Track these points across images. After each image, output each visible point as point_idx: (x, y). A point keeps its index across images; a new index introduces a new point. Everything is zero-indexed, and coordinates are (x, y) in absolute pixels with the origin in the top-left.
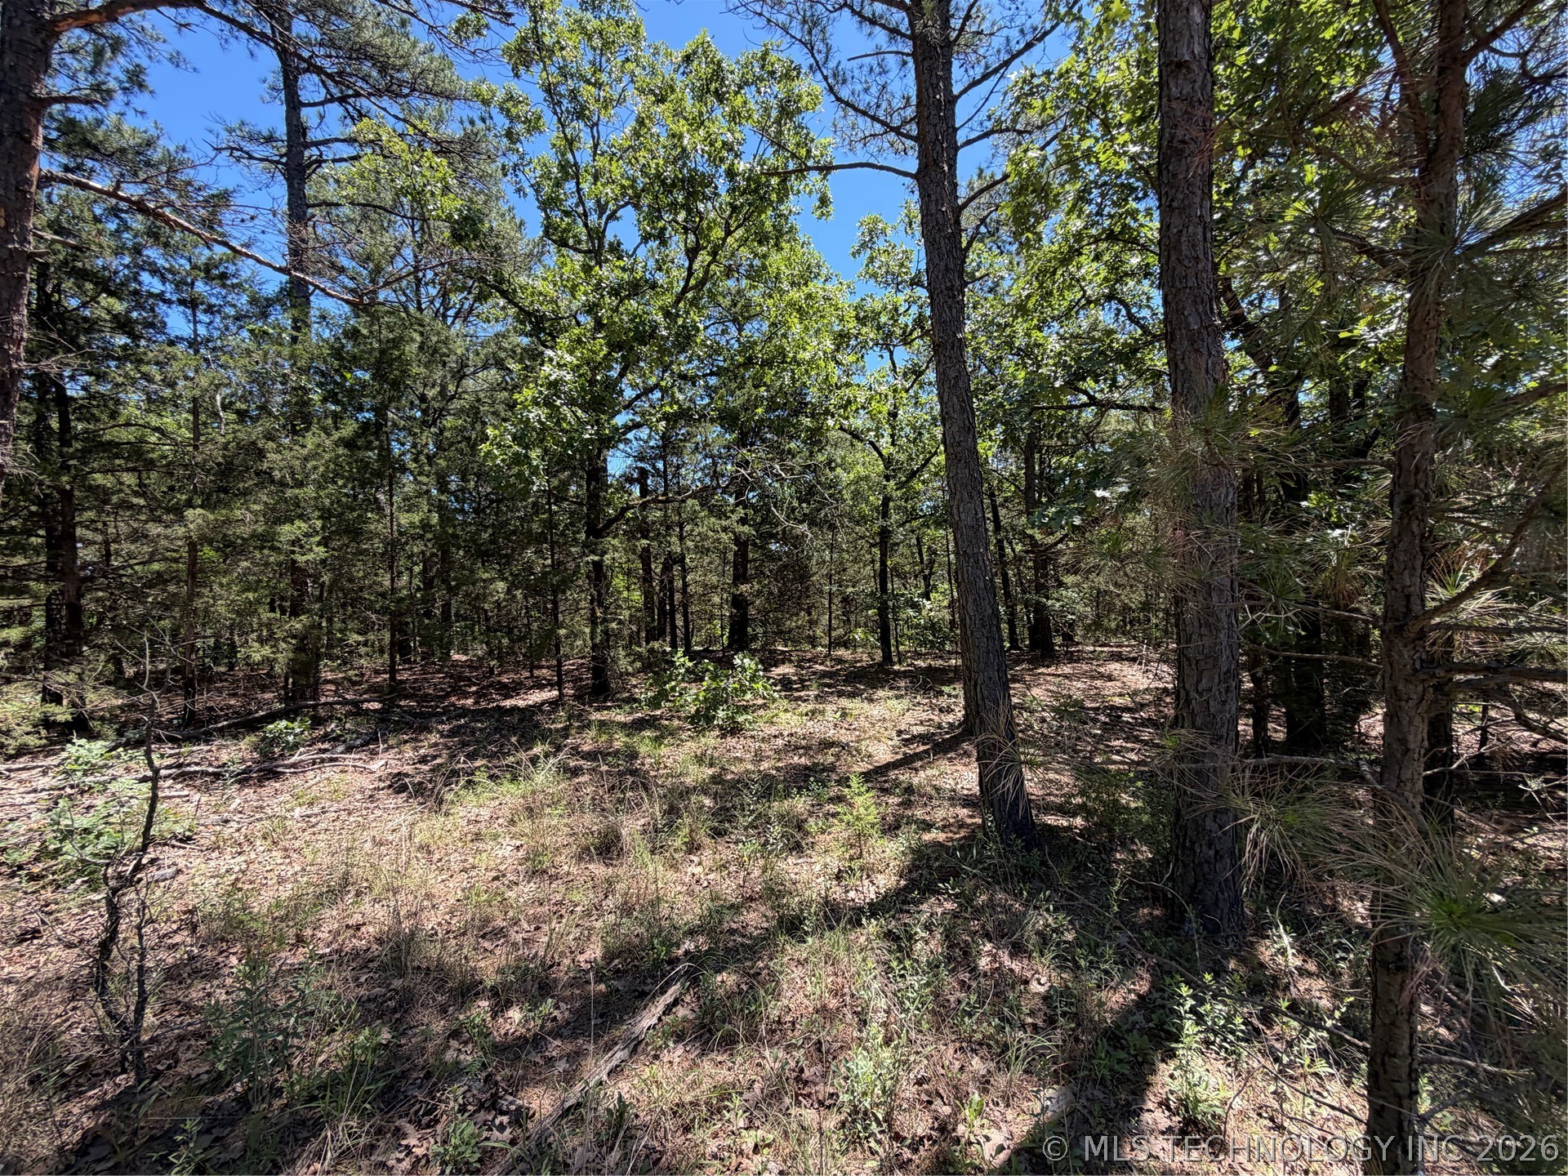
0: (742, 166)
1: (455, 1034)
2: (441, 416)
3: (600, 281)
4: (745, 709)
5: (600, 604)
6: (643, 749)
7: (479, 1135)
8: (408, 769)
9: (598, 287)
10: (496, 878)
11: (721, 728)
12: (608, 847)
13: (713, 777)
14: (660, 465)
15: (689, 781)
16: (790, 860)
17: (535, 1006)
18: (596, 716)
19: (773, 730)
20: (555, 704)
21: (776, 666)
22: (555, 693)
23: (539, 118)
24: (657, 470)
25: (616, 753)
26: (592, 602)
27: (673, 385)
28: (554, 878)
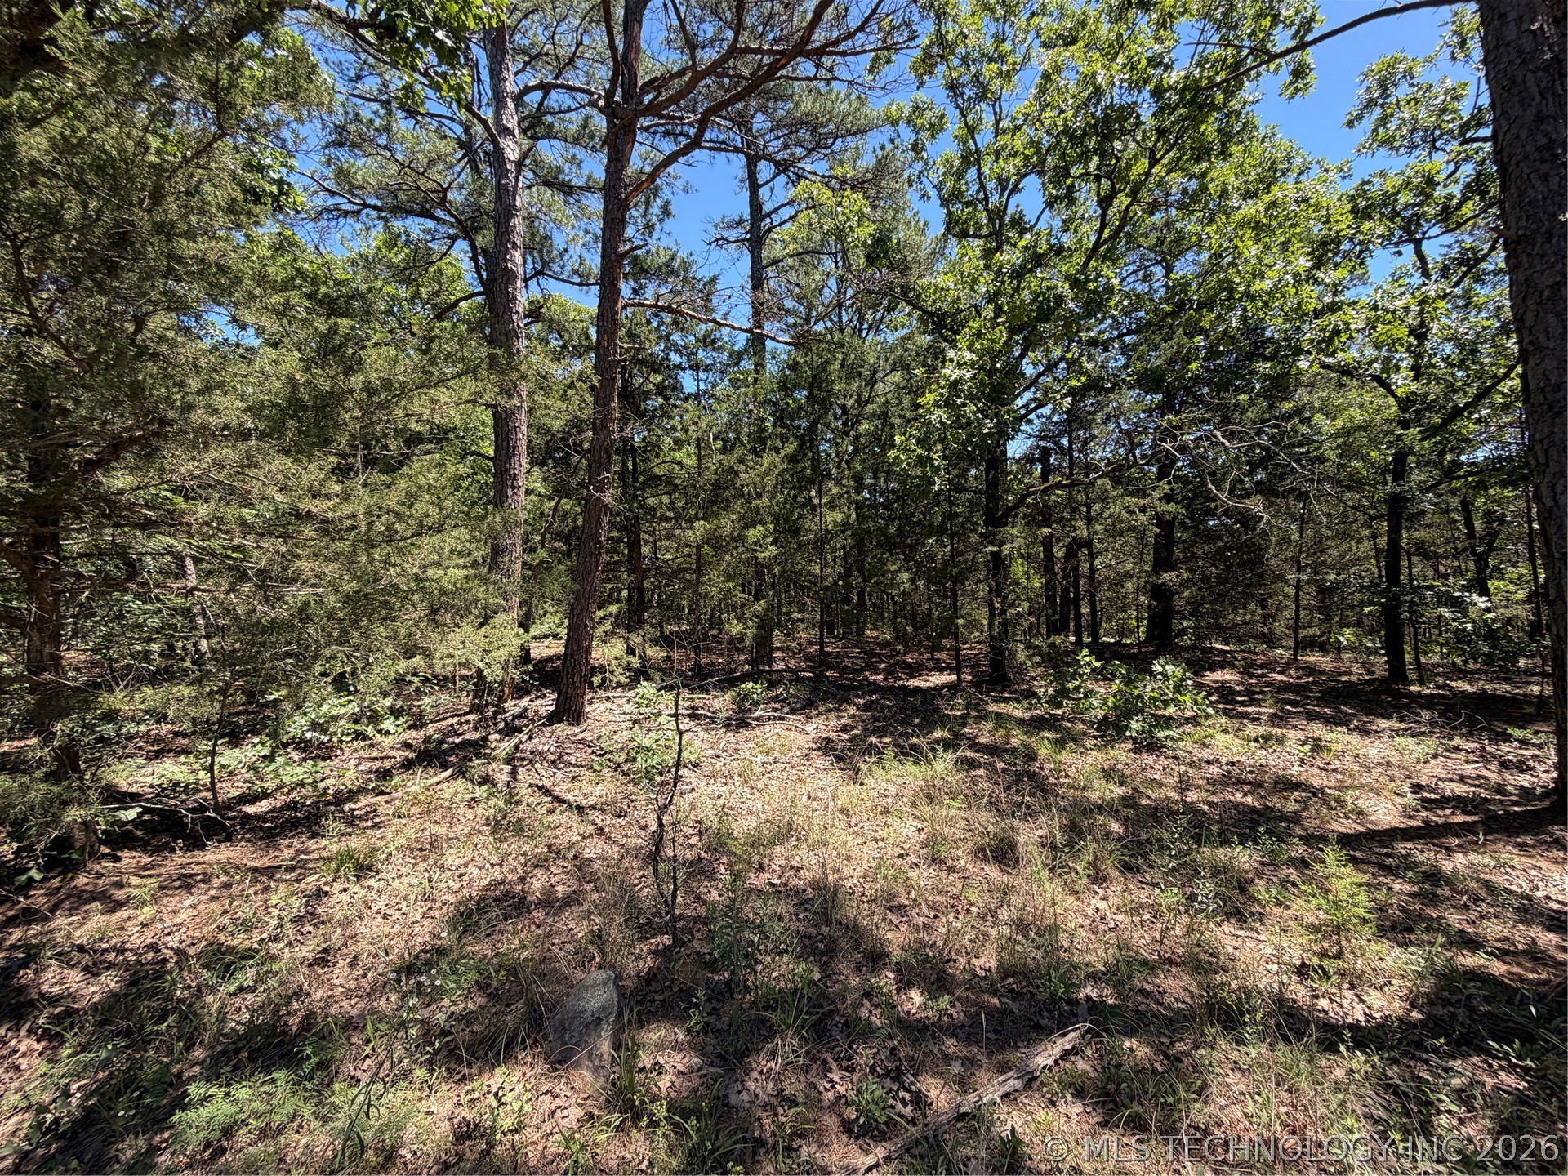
0: (1174, 77)
1: (867, 995)
2: (858, 422)
3: (1001, 267)
4: (1168, 721)
5: (998, 595)
6: (1043, 751)
7: (885, 1100)
8: (833, 735)
9: (999, 273)
10: (900, 856)
11: (1135, 741)
12: (1003, 853)
13: (1123, 798)
14: (1065, 441)
15: (1094, 796)
16: (1226, 927)
17: (933, 997)
18: (993, 707)
19: (1205, 754)
20: (954, 688)
21: (1212, 670)
22: (954, 677)
23: (943, 116)
24: (1061, 447)
25: (1013, 751)
26: (990, 592)
27: (1081, 355)
28: (951, 870)
